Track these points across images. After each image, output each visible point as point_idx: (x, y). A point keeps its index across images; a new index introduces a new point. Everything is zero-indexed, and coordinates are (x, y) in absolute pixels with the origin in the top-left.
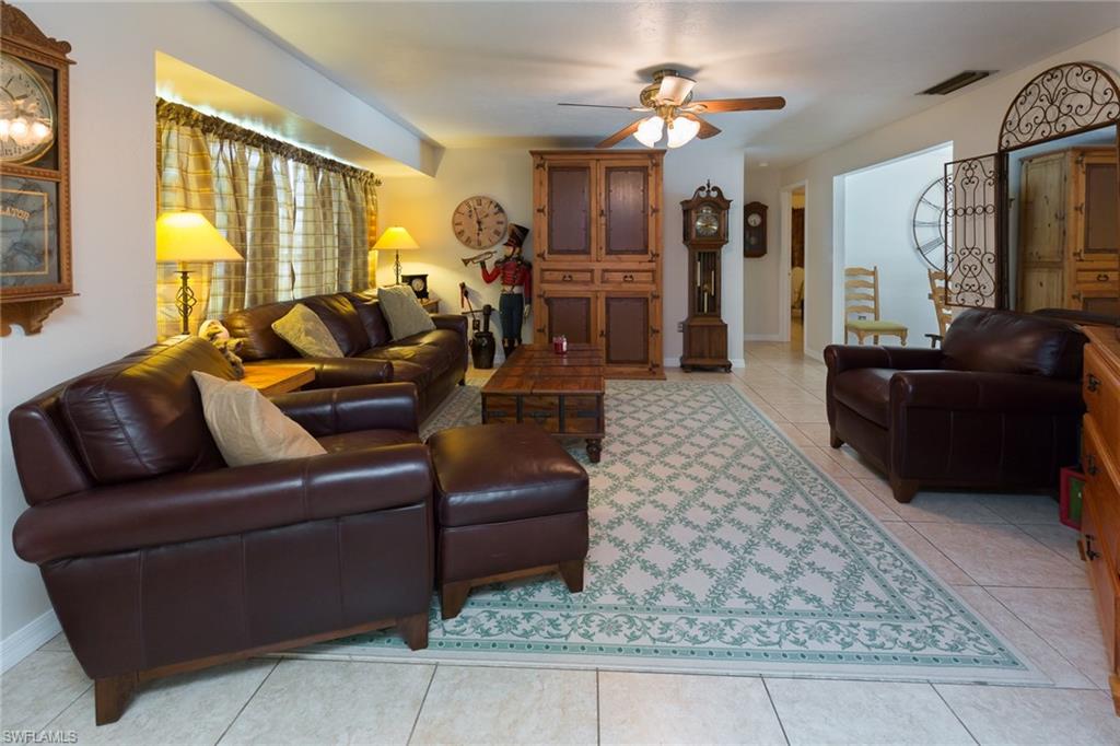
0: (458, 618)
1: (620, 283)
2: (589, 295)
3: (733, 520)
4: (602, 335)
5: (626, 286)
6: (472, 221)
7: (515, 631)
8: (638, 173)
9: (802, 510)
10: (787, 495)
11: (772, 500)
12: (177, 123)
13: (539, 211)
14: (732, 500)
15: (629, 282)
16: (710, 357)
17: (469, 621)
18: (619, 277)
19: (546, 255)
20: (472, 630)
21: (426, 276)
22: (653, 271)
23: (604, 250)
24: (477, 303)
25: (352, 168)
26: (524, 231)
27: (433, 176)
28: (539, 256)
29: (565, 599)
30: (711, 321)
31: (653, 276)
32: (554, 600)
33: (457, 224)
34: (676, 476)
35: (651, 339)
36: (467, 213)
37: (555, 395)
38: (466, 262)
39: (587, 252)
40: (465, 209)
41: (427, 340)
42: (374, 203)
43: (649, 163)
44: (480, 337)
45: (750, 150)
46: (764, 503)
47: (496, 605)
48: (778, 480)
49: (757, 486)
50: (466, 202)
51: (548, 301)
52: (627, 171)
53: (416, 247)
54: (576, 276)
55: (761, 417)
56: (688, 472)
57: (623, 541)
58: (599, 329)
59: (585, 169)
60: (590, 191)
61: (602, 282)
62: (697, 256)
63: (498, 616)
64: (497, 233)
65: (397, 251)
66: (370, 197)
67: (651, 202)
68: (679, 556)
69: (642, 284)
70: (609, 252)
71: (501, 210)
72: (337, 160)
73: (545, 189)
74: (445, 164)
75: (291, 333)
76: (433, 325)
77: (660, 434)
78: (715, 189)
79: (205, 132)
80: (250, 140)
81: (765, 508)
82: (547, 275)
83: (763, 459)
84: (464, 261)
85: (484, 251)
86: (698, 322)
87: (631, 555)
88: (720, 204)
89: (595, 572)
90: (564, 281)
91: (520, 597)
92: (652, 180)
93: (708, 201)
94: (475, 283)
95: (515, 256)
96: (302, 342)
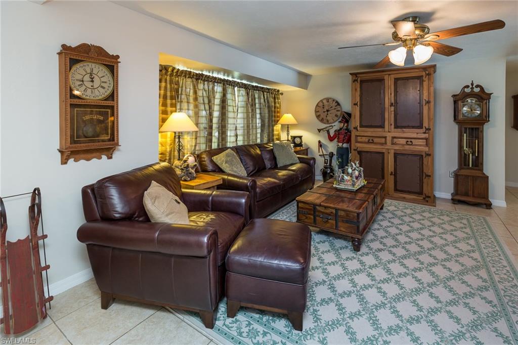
0: (234, 319)
1: (403, 145)
2: (384, 151)
3: (432, 321)
4: (391, 174)
5: (407, 147)
6: (324, 110)
7: (253, 339)
8: (416, 80)
9: (501, 335)
10: (493, 317)
11: (475, 317)
12: (186, 77)
13: (355, 104)
14: (439, 305)
15: (409, 144)
16: (473, 196)
17: (238, 323)
18: (403, 141)
19: (358, 128)
20: (236, 329)
21: (302, 136)
22: (426, 139)
23: (393, 126)
24: (326, 150)
25: (267, 88)
26: (349, 115)
27: (306, 89)
28: (354, 128)
29: (289, 332)
30: (476, 173)
31: (426, 142)
32: (283, 330)
33: (317, 112)
34: (405, 275)
35: (425, 181)
36: (322, 107)
37: (333, 208)
38: (319, 130)
39: (382, 126)
40: (321, 104)
41: (294, 168)
42: (279, 103)
43: (424, 74)
44: (327, 168)
45: (512, 58)
46: (466, 317)
47: (254, 320)
48: (490, 302)
49: (467, 301)
50: (321, 101)
51: (360, 153)
52: (408, 80)
53: (297, 123)
54: (376, 140)
55: (500, 247)
56: (416, 274)
57: (344, 308)
58: (390, 171)
59: (381, 80)
60: (384, 93)
61: (392, 144)
62: (463, 129)
63: (251, 327)
64: (336, 116)
65: (288, 125)
66: (277, 100)
67: (425, 97)
68: (375, 333)
69: (419, 146)
70: (396, 127)
71: (338, 104)
72: (259, 85)
73: (358, 93)
74: (312, 83)
75: (219, 162)
76: (298, 161)
77: (410, 243)
78: (477, 86)
79: (197, 79)
80: (216, 81)
81: (465, 321)
82: (359, 139)
83: (485, 281)
84: (318, 130)
85: (329, 125)
86: (465, 172)
87: (344, 320)
88: (483, 97)
89: (316, 321)
90: (369, 142)
91: (268, 321)
92: (425, 84)
93: (472, 95)
94: (325, 141)
95: (345, 128)
96: (224, 166)
